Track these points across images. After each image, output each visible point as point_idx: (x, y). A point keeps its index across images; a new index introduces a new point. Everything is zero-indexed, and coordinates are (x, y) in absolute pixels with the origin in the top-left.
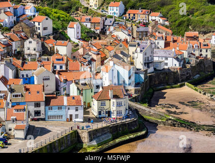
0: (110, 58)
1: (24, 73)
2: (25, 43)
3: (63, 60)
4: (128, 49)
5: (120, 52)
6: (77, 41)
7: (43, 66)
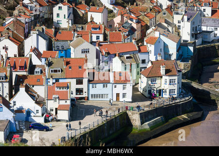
0: (154, 28)
1: (60, 44)
2: (54, 9)
3: (100, 29)
4: (173, 18)
5: (164, 21)
6: (111, 7)
7: (81, 36)
